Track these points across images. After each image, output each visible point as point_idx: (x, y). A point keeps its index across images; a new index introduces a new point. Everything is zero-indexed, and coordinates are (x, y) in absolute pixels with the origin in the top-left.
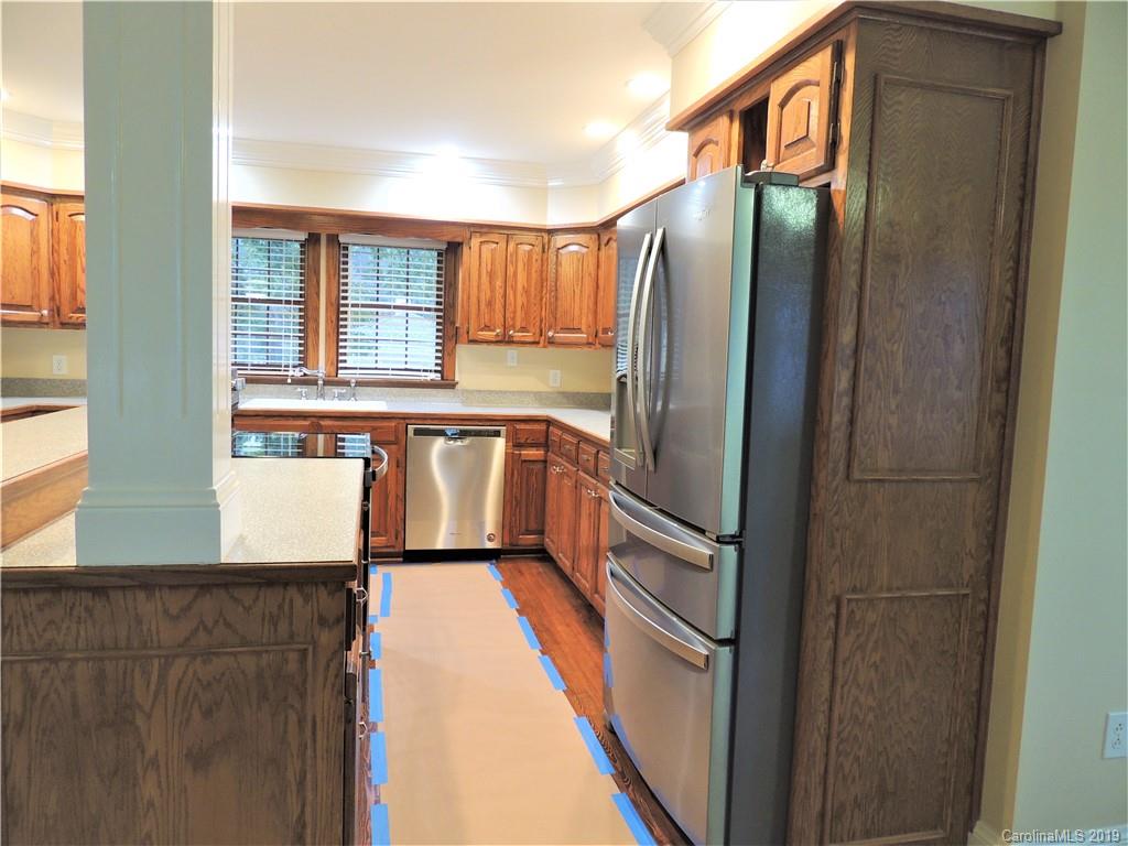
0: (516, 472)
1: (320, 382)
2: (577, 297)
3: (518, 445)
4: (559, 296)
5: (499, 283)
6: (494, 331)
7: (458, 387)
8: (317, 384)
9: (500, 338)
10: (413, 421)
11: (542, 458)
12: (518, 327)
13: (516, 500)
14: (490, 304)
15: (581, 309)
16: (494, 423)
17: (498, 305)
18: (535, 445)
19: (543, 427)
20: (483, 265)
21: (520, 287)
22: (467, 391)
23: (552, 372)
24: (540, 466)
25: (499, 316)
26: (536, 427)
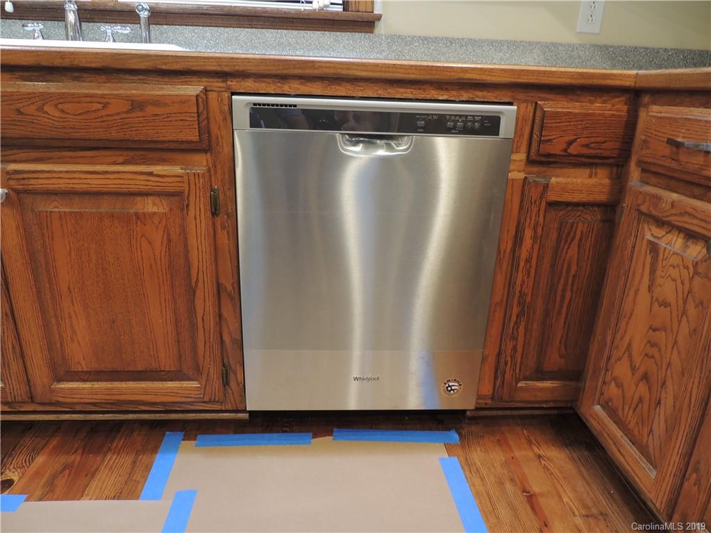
0: (528, 234)
3: (541, 160)
7: (381, 28)
10: (249, 84)
11: (602, 198)
13: (521, 303)
16: (480, 95)
18: (588, 161)
19: (616, 108)
22: (401, 38)
24: (593, 217)
26: (598, 107)
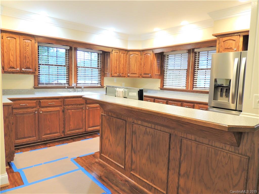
1: (75, 88)
2: (136, 66)
4: (130, 66)
5: (118, 62)
6: (117, 74)
8: (74, 88)
9: (118, 76)
12: (122, 73)
14: (116, 67)
15: (136, 69)
17: (118, 68)
20: (115, 58)
21: (122, 64)
23: (123, 83)
25: (118, 70)
